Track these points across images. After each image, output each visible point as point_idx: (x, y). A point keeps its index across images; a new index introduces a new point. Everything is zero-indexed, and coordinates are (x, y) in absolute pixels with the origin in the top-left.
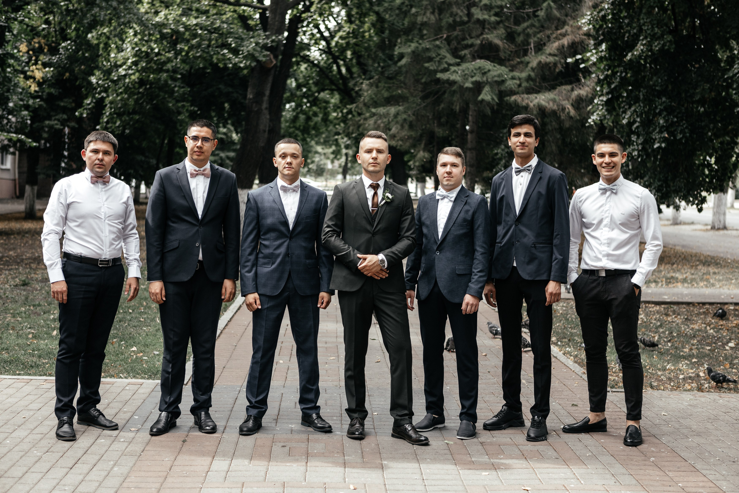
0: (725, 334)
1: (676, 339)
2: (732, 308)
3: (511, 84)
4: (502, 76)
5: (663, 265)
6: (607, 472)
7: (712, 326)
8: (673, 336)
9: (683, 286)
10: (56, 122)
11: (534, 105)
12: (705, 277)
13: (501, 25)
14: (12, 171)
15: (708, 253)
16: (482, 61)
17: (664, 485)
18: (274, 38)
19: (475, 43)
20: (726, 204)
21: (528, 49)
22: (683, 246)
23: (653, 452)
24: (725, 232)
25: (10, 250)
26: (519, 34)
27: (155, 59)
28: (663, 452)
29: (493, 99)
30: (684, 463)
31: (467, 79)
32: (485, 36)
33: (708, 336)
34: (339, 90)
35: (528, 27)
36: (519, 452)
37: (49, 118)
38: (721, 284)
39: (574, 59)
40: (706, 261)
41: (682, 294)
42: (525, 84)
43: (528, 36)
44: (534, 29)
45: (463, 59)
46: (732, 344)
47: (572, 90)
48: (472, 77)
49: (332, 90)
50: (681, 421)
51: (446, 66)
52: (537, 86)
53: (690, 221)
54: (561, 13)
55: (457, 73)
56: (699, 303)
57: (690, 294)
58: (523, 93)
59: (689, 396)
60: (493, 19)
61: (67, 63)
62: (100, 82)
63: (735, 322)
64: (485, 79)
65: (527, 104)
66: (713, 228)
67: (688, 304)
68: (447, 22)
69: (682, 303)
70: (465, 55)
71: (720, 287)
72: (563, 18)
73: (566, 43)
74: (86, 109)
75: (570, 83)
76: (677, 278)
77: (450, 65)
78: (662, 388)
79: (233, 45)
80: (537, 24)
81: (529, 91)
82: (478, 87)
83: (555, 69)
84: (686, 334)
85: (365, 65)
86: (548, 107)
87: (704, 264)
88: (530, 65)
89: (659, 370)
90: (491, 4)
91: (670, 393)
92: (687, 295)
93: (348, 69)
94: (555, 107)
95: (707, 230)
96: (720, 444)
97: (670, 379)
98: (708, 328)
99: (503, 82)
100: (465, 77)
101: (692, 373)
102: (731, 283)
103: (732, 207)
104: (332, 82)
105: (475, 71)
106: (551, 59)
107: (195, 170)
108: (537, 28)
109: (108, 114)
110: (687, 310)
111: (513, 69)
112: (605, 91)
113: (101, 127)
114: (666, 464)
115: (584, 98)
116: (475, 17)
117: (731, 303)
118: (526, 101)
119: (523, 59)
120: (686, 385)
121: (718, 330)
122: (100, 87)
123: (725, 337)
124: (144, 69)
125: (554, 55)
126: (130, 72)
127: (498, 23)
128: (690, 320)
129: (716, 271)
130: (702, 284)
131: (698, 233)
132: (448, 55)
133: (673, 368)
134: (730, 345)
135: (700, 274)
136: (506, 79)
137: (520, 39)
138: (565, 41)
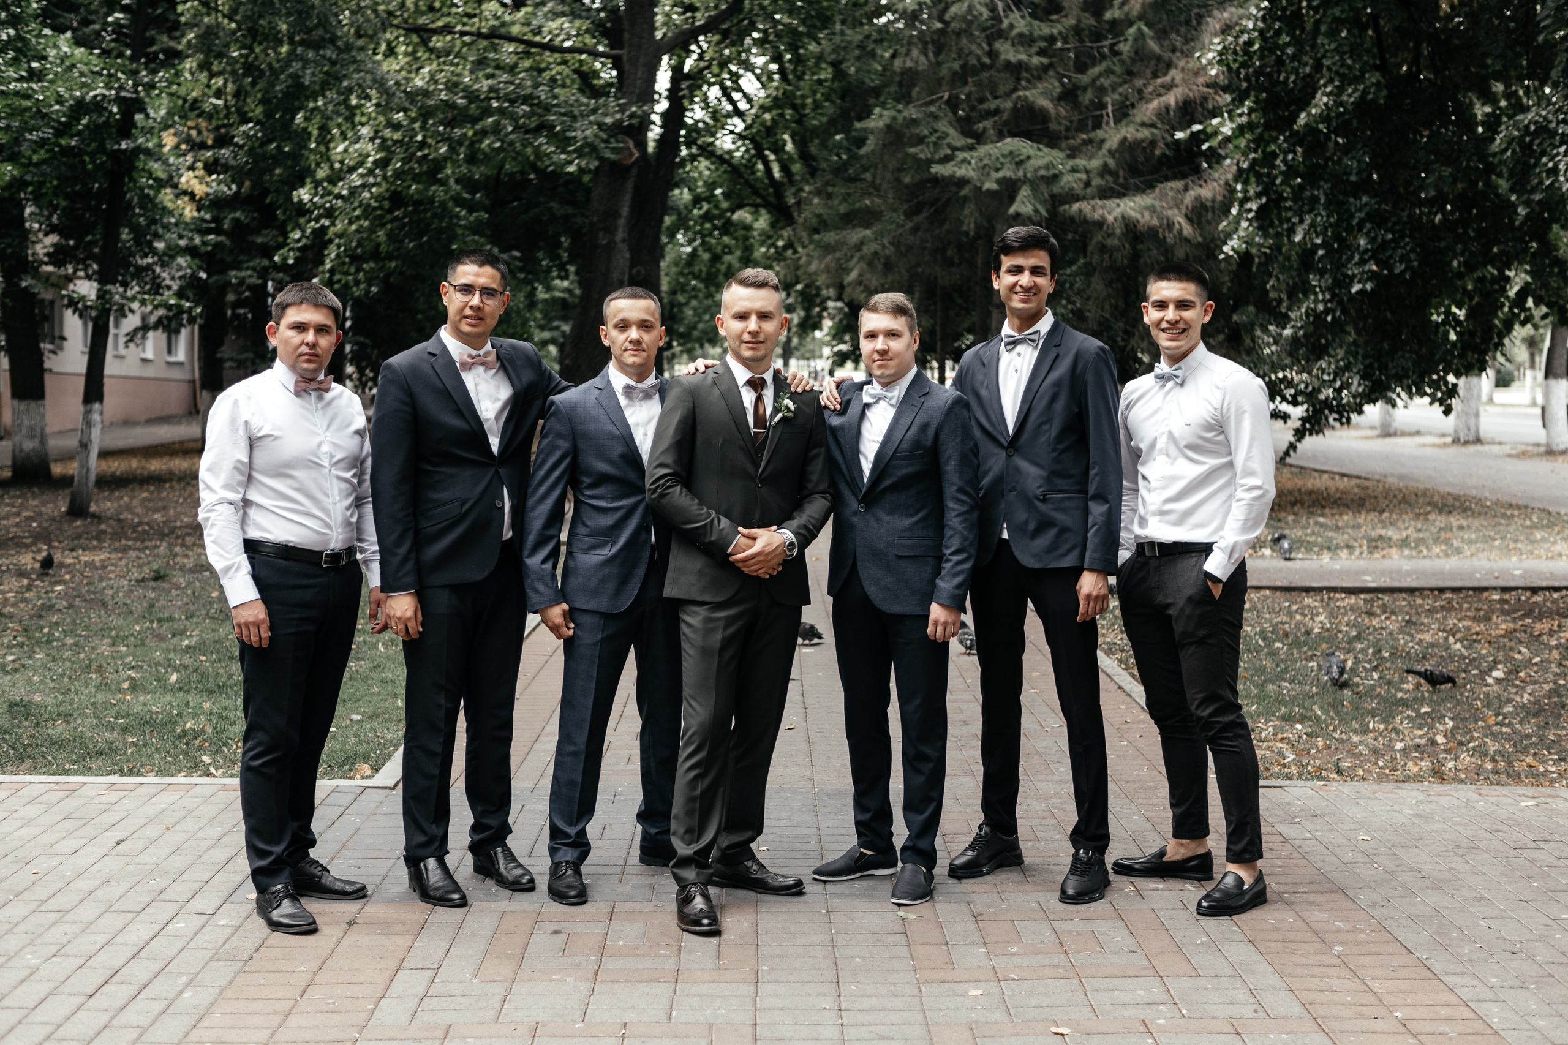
0: (1484, 652)
1: (1388, 665)
2: (1496, 597)
3: (1070, 181)
4: (1054, 167)
5: (1364, 513)
6: (1239, 984)
7: (1458, 636)
8: (1383, 658)
9: (1402, 556)
10: (249, 272)
11: (1116, 219)
12: (1443, 535)
13: (1051, 73)
14: (187, 366)
15: (1448, 490)
16: (1016, 139)
17: (1362, 1017)
18: (634, 109)
19: (1002, 106)
20: (1479, 396)
21: (1102, 116)
22: (1401, 477)
23: (1339, 930)
24: (1479, 447)
25: (156, 510)
26: (1085, 89)
27: (419, 154)
28: (1361, 931)
29: (1036, 211)
30: (1405, 959)
31: (988, 174)
32: (1021, 93)
33: (1451, 657)
34: (767, 205)
35: (1100, 75)
36: (1053, 936)
37: (238, 266)
38: (1473, 547)
39: (1188, 132)
40: (1445, 505)
41: (1399, 572)
42: (1097, 181)
43: (1102, 90)
44: (1113, 78)
45: (980, 138)
46: (1498, 674)
47: (1186, 189)
48: (997, 170)
49: (756, 206)
50: (1400, 853)
51: (949, 152)
52: (1119, 185)
53: (1413, 429)
54: (1162, 46)
55: (969, 163)
56: (1432, 590)
57: (1415, 572)
58: (1093, 198)
59: (1416, 793)
60: (1036, 60)
61: (247, 163)
62: (316, 199)
63: (1504, 626)
64: (1021, 173)
65: (1103, 217)
66: (1456, 441)
67: (1411, 591)
68: (950, 68)
69: (1400, 590)
70: (985, 129)
71: (1472, 555)
72: (1167, 55)
73: (1172, 102)
74: (292, 249)
75: (1183, 176)
76: (1390, 539)
77: (954, 149)
78: (1361, 773)
79: (558, 128)
80: (1118, 69)
81: (1105, 194)
82: (1009, 189)
83: (1152, 152)
84: (1408, 653)
85: (814, 159)
86: (1142, 221)
87: (1440, 512)
88: (1107, 146)
89: (1355, 731)
90: (1031, 34)
91: (1375, 787)
92: (1408, 573)
93: (784, 168)
94: (1155, 222)
95: (1445, 444)
96: (1483, 909)
97: (1375, 752)
98: (1451, 640)
99: (1056, 177)
100: (984, 170)
101: (1420, 737)
102: (1493, 547)
103: (1491, 400)
104: (756, 192)
105: (1002, 160)
106: (1145, 133)
107: (471, 356)
108: (1119, 76)
109: (333, 256)
110: (1409, 604)
111: (1073, 153)
112: (1252, 192)
113: (322, 282)
114: (1369, 960)
115: (1209, 204)
116: (1003, 57)
117: (1495, 589)
118: (1101, 212)
119: (1092, 135)
120: (1410, 764)
121: (1470, 641)
122: (319, 208)
123: (1484, 657)
124: (398, 174)
125: (1153, 125)
126: (371, 180)
127: (1045, 69)
128: (1415, 624)
129: (1464, 523)
130: (1437, 550)
131: (1429, 451)
132: (952, 132)
133: (1382, 727)
134: (1495, 674)
135: (1434, 530)
136: (1061, 173)
137: (1087, 97)
138: (1171, 99)
